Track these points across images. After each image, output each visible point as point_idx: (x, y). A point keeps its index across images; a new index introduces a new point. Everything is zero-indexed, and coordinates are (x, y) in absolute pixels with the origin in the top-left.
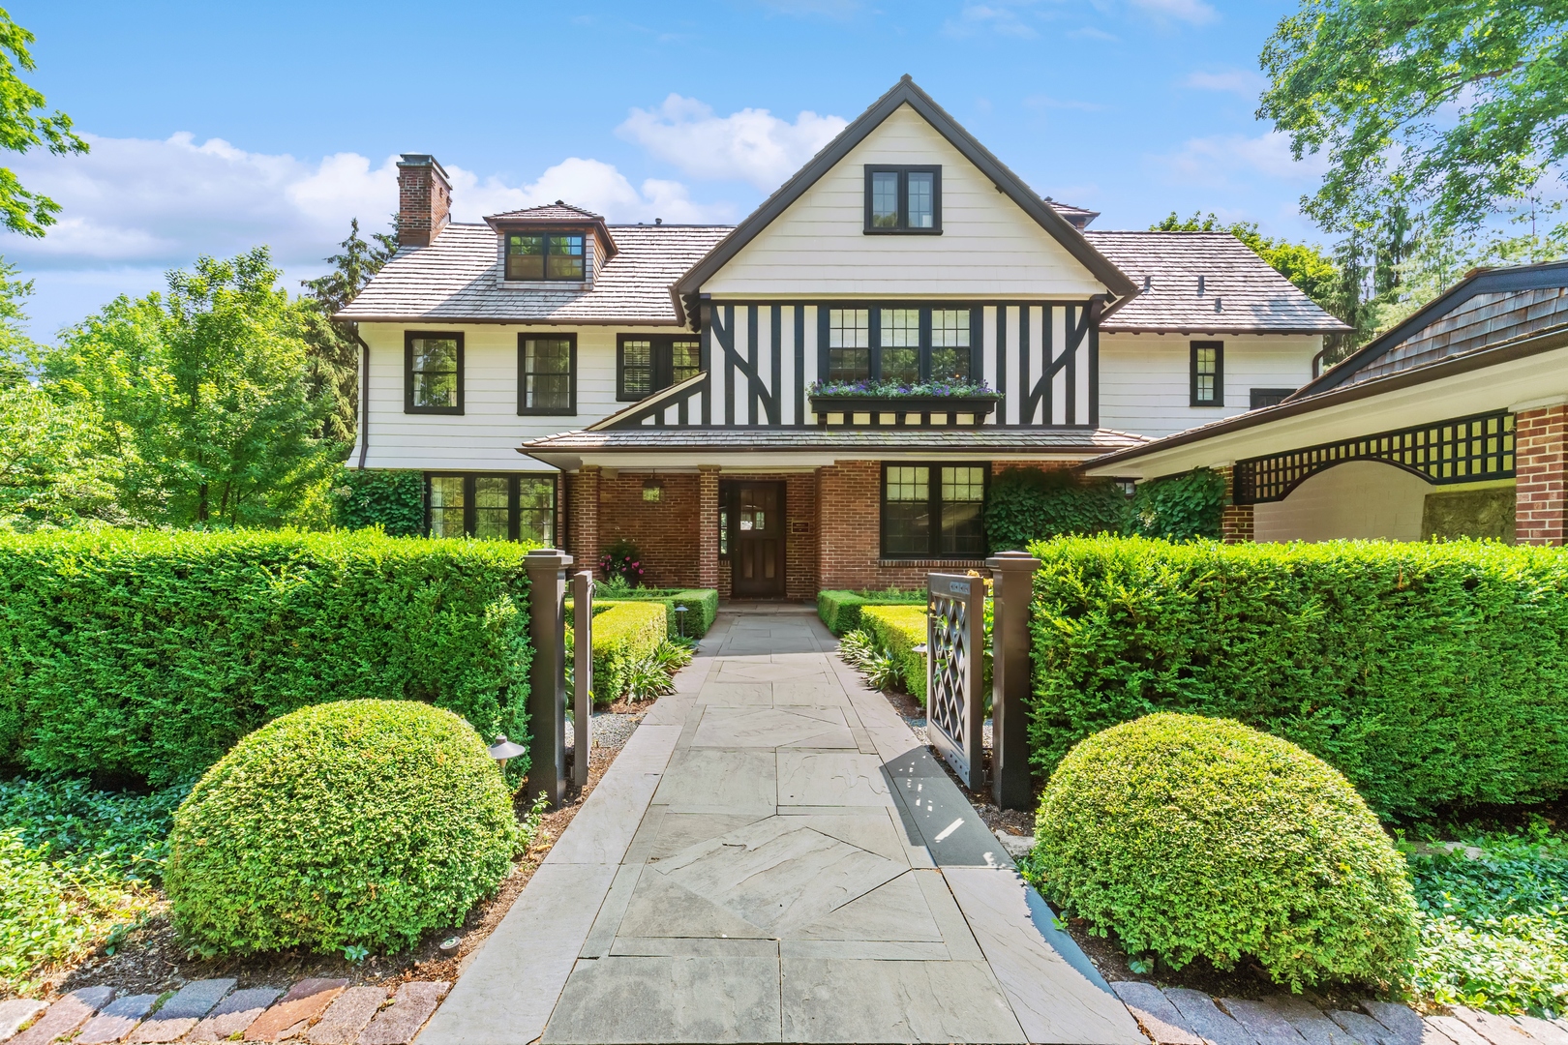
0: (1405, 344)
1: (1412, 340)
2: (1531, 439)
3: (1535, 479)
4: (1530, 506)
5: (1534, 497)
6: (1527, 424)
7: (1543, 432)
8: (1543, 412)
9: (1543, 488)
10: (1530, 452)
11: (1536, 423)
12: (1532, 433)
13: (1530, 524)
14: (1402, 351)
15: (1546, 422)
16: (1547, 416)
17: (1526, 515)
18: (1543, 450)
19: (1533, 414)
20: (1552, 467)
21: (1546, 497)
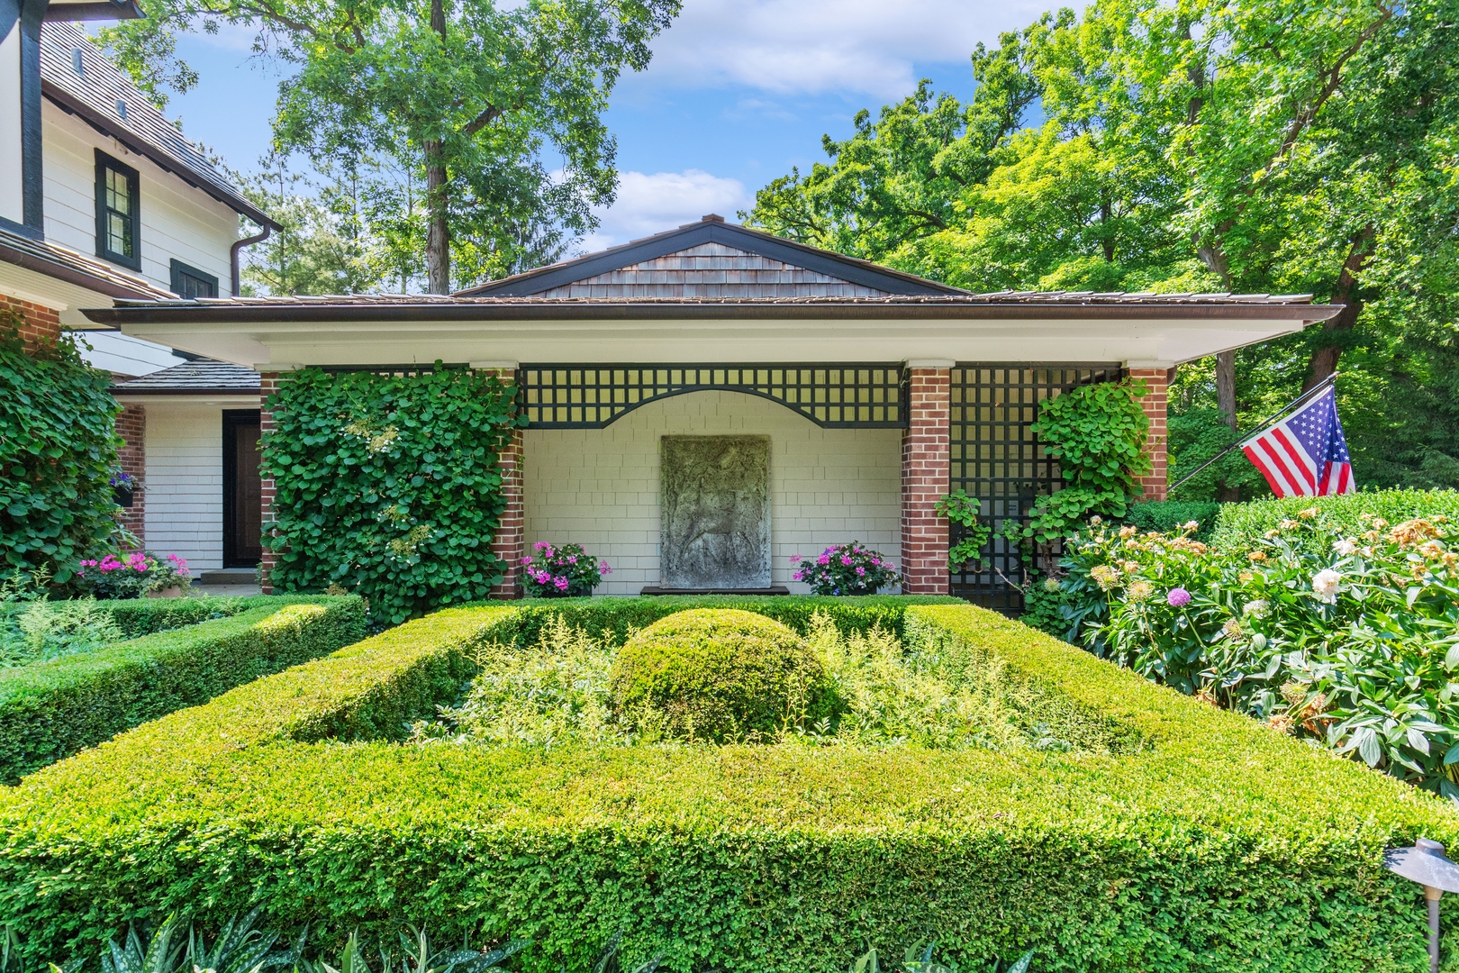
0: (635, 268)
1: (643, 266)
2: (924, 394)
3: (928, 431)
4: (923, 456)
5: (927, 448)
6: (920, 380)
7: (933, 390)
8: (933, 372)
9: (933, 440)
10: (924, 406)
11: (928, 381)
12: (925, 389)
13: (924, 472)
14: (630, 274)
15: (935, 381)
16: (937, 376)
17: (920, 464)
18: (933, 406)
19: (926, 372)
20: (941, 422)
21: (936, 448)
